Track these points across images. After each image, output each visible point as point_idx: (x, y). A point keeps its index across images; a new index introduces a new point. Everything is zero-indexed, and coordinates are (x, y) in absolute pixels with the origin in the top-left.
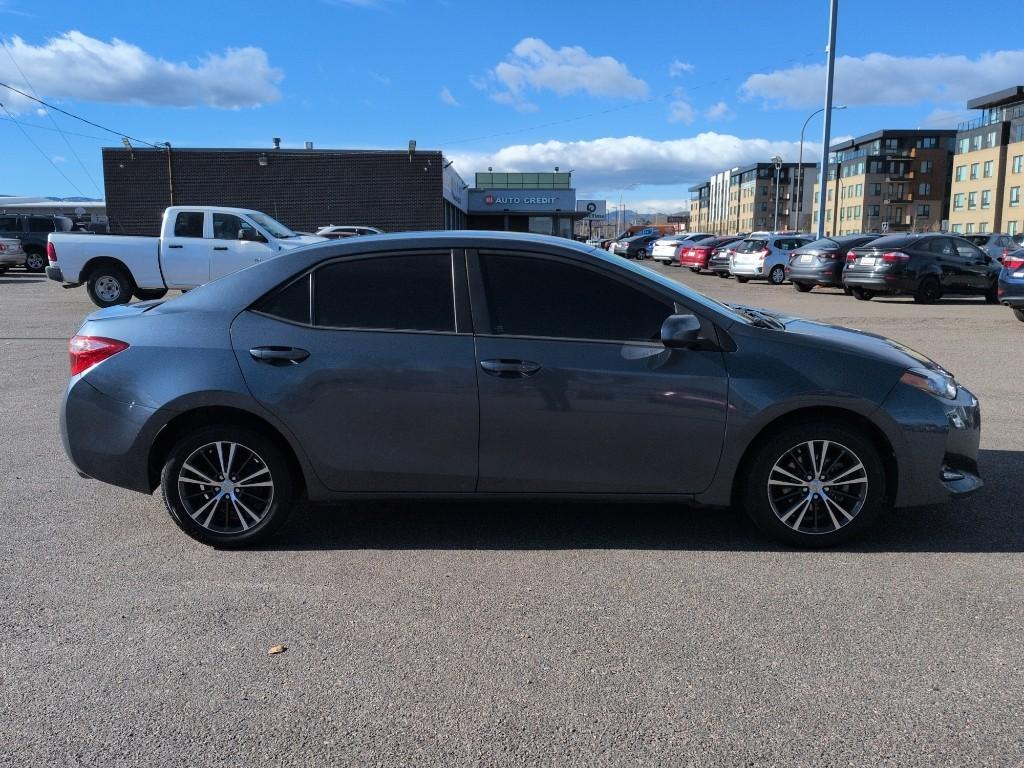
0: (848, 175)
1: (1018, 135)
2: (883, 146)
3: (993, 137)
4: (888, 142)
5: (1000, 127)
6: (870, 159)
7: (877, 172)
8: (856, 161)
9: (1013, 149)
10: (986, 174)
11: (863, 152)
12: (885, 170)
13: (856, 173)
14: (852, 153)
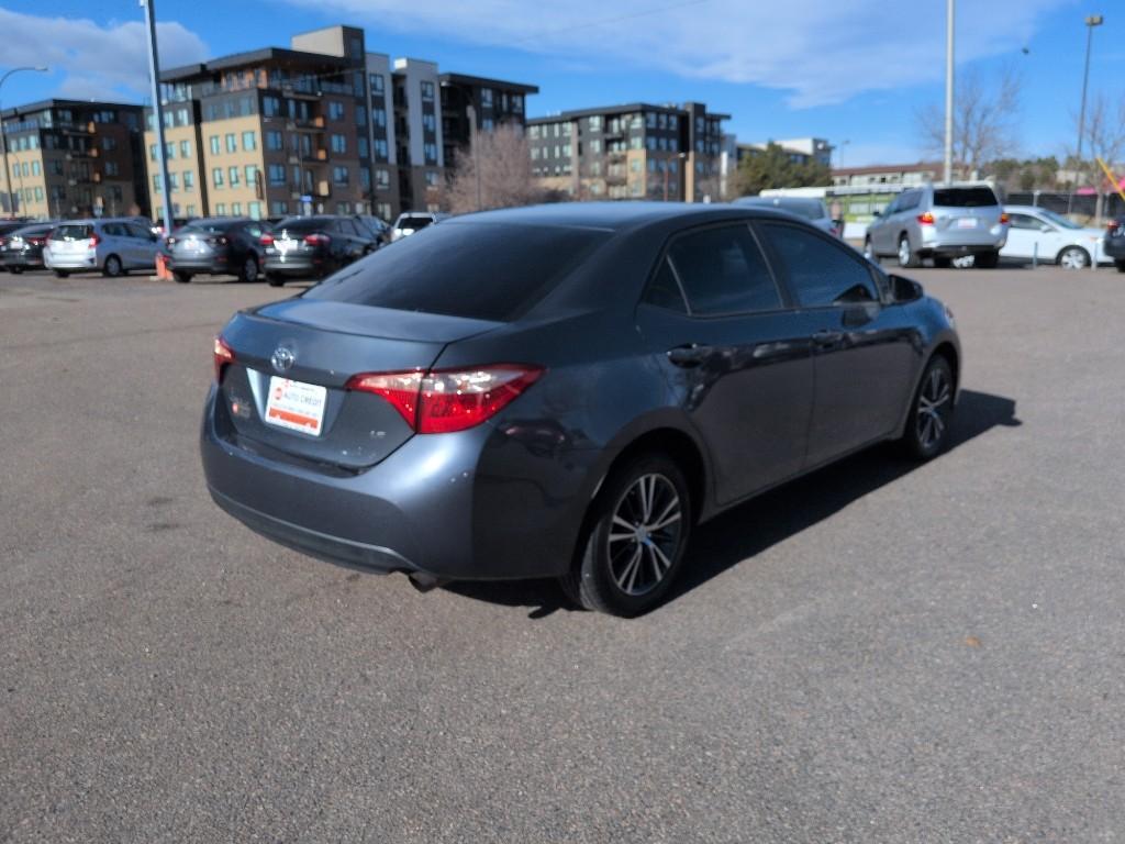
0: (19, 149)
1: (211, 114)
2: (55, 117)
3: (184, 115)
4: (60, 113)
5: (190, 105)
6: (43, 133)
7: (55, 147)
8: (26, 133)
9: (208, 128)
10: (183, 154)
11: (31, 122)
12: (63, 145)
13: (28, 147)
14: (16, 125)
